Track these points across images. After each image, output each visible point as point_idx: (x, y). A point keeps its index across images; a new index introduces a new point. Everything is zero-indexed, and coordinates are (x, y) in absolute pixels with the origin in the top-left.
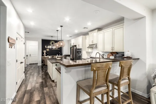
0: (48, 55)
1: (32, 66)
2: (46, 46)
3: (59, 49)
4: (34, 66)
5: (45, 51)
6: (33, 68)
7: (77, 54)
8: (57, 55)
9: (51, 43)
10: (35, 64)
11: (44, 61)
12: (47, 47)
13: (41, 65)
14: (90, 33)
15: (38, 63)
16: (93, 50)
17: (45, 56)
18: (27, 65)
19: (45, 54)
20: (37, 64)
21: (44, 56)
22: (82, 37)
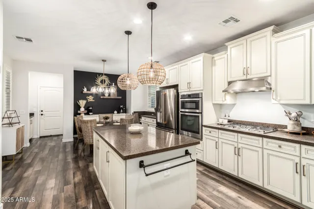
0: (91, 113)
1: (46, 145)
2: (85, 90)
3: (120, 98)
4: (51, 143)
5: (82, 103)
6: (46, 151)
7: (181, 110)
8: (116, 112)
9: (99, 81)
10: (55, 138)
11: (81, 130)
12: (89, 92)
13: (72, 140)
14: (230, 45)
15: (62, 135)
16: (236, 99)
17: (83, 115)
18: (31, 140)
19: (82, 109)
20: (61, 137)
21: (80, 114)
22: (201, 58)
